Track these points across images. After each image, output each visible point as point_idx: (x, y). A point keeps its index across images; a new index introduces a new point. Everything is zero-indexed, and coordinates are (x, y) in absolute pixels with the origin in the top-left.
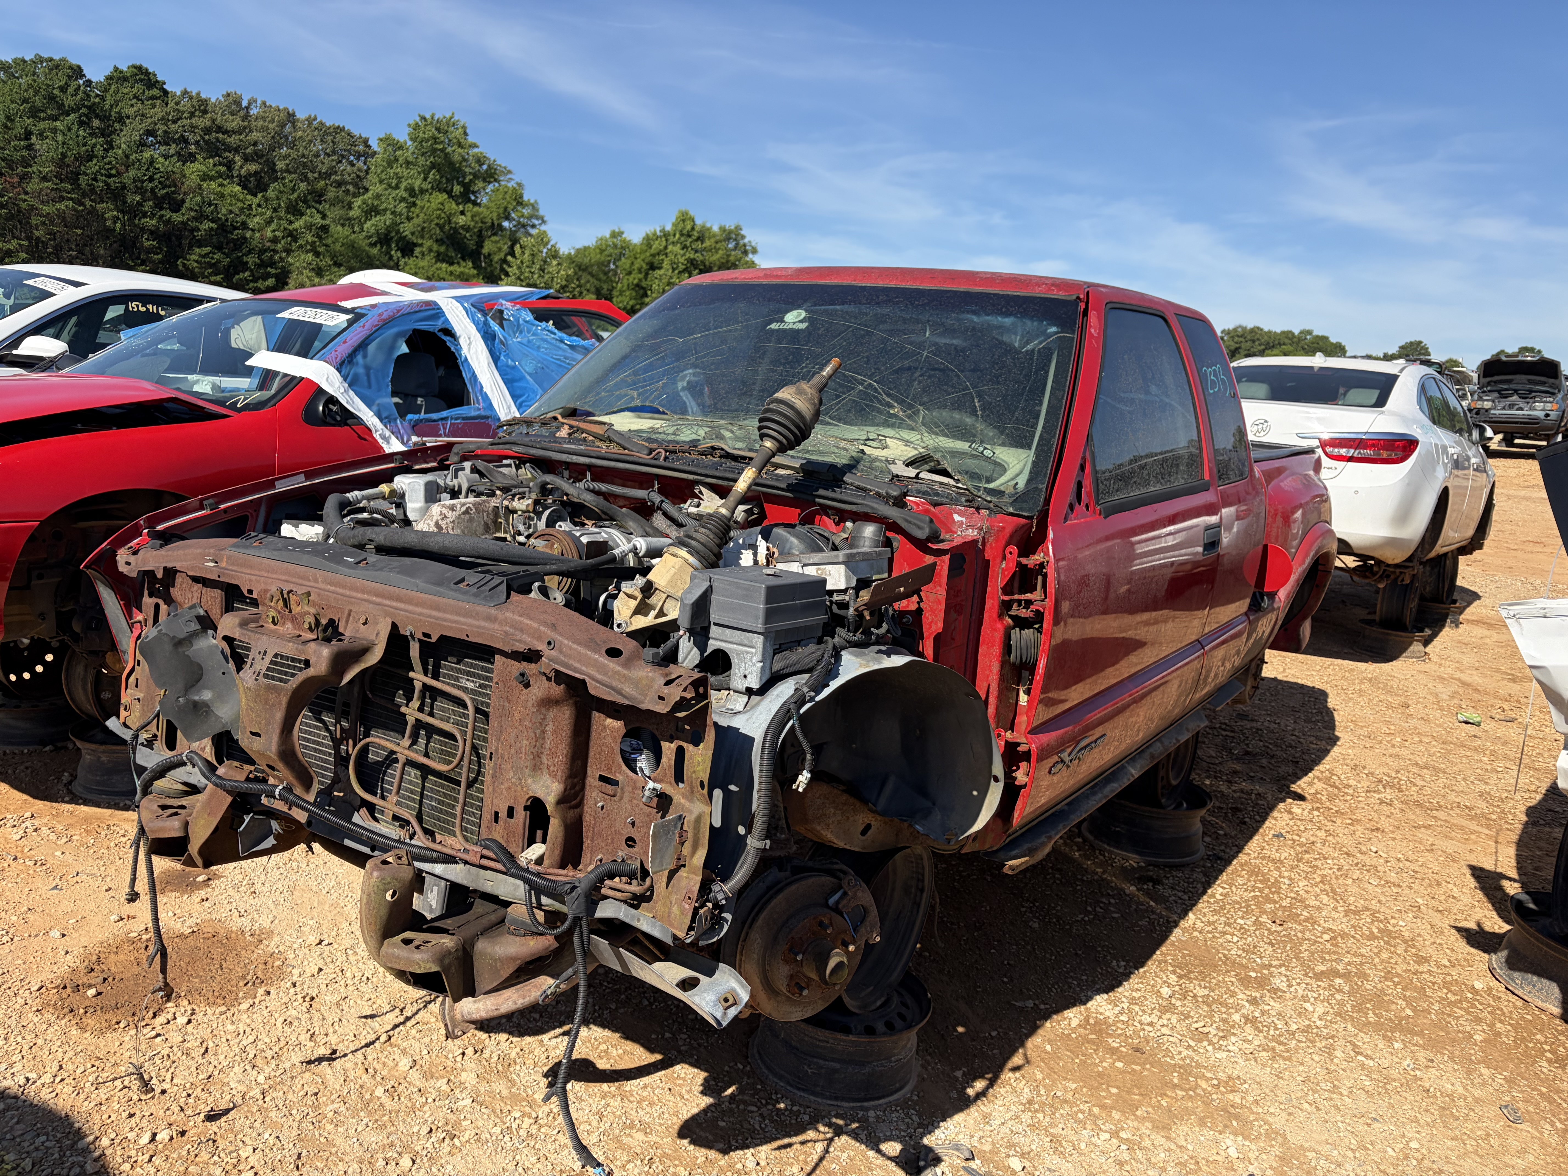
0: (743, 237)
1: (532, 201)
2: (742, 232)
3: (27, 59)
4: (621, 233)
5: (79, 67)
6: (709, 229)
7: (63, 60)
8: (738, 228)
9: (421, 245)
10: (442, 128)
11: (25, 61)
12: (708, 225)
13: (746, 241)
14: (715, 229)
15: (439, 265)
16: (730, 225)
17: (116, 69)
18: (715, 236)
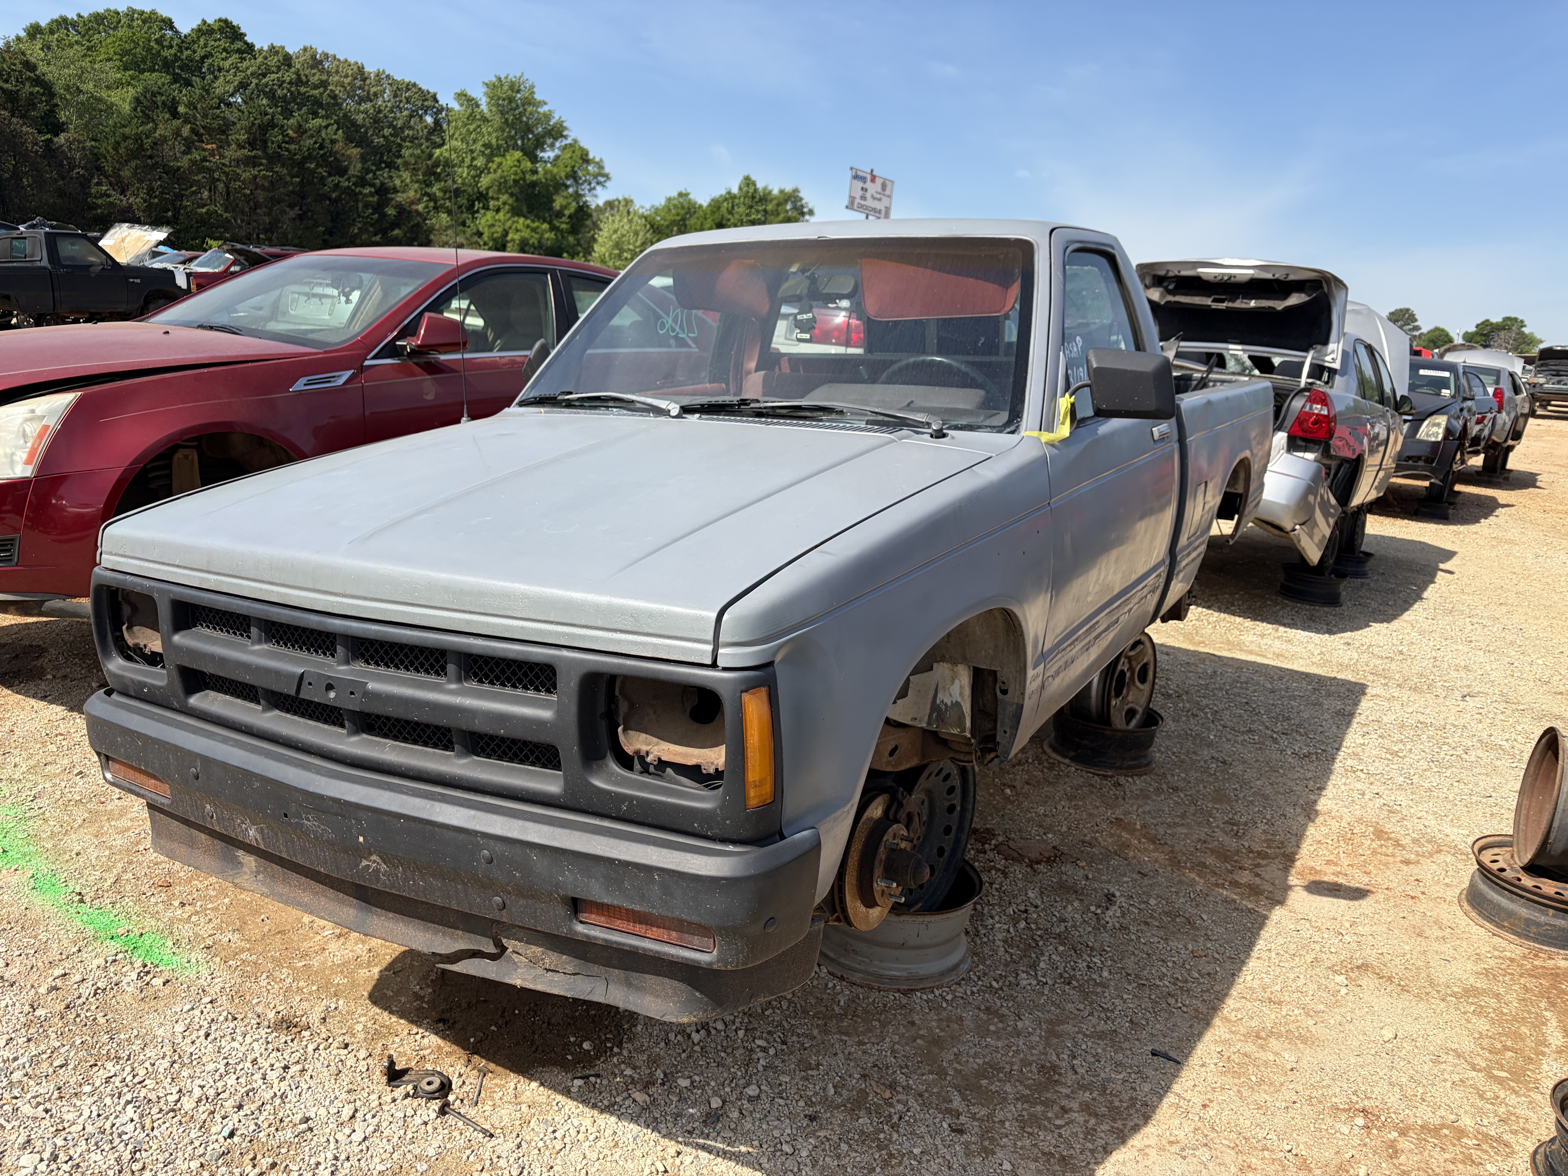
0: (801, 199)
1: (597, 159)
2: (801, 195)
3: (120, 10)
4: (687, 195)
5: (170, 20)
6: (770, 192)
7: (153, 13)
8: (796, 190)
9: (498, 199)
10: (515, 87)
11: (118, 13)
12: (770, 188)
13: (804, 202)
14: (776, 192)
15: (516, 219)
16: (788, 188)
17: (204, 22)
18: (775, 198)
